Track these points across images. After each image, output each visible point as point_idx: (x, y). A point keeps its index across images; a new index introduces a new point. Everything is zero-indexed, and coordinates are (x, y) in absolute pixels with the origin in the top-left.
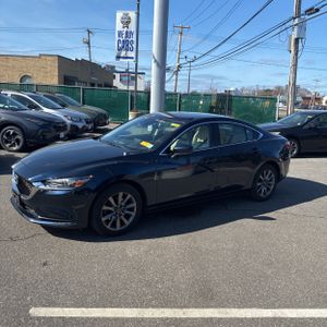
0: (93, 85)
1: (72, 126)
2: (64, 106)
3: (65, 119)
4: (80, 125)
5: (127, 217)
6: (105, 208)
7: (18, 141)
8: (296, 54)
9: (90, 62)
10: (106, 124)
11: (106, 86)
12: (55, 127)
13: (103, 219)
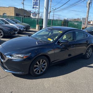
0: (25, 16)
1: (19, 29)
2: (16, 23)
3: (17, 27)
4: (22, 29)
5: (43, 68)
6: (35, 66)
7: (2, 34)
8: (89, 8)
9: (24, 9)
10: (29, 29)
11: (28, 17)
12: (14, 30)
13: (35, 70)
